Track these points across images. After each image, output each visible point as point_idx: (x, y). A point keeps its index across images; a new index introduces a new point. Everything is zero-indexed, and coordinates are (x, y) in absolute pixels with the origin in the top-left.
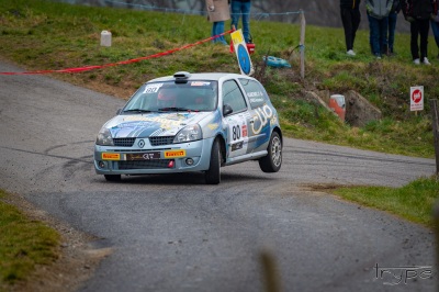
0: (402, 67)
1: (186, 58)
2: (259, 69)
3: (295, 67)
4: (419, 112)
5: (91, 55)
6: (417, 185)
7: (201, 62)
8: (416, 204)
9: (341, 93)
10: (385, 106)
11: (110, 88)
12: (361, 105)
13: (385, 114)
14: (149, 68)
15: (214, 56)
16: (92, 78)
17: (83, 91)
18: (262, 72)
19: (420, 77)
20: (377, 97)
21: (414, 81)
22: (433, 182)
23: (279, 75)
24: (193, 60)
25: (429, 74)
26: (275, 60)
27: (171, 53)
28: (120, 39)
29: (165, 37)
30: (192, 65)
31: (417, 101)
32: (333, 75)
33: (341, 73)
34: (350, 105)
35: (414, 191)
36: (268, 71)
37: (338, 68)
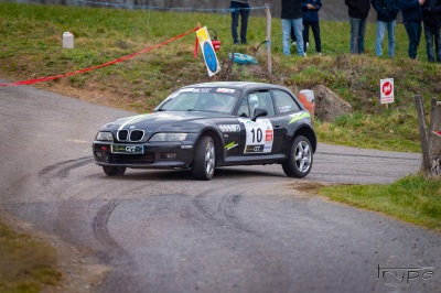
0: (370, 59)
1: (150, 57)
2: (226, 66)
3: (262, 63)
4: (389, 105)
5: (54, 58)
6: (405, 183)
7: (166, 61)
8: (409, 204)
9: (310, 88)
10: (355, 100)
11: (75, 91)
12: (331, 99)
13: (355, 108)
14: (114, 69)
15: (179, 54)
16: (56, 80)
17: (48, 94)
18: (230, 69)
19: (389, 69)
20: (347, 91)
21: (383, 74)
22: (422, 179)
23: (246, 71)
24: (158, 59)
25: (398, 65)
26: (241, 57)
27: (134, 53)
28: (81, 39)
29: (127, 36)
30: (158, 64)
31: (388, 93)
32: (300, 70)
33: (309, 67)
34: (319, 99)
35: (404, 190)
36: (235, 68)
37: (305, 62)
